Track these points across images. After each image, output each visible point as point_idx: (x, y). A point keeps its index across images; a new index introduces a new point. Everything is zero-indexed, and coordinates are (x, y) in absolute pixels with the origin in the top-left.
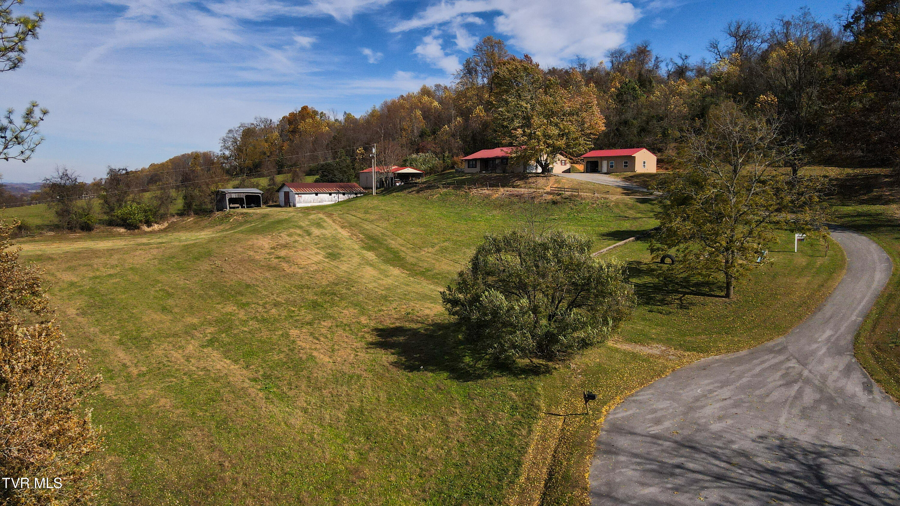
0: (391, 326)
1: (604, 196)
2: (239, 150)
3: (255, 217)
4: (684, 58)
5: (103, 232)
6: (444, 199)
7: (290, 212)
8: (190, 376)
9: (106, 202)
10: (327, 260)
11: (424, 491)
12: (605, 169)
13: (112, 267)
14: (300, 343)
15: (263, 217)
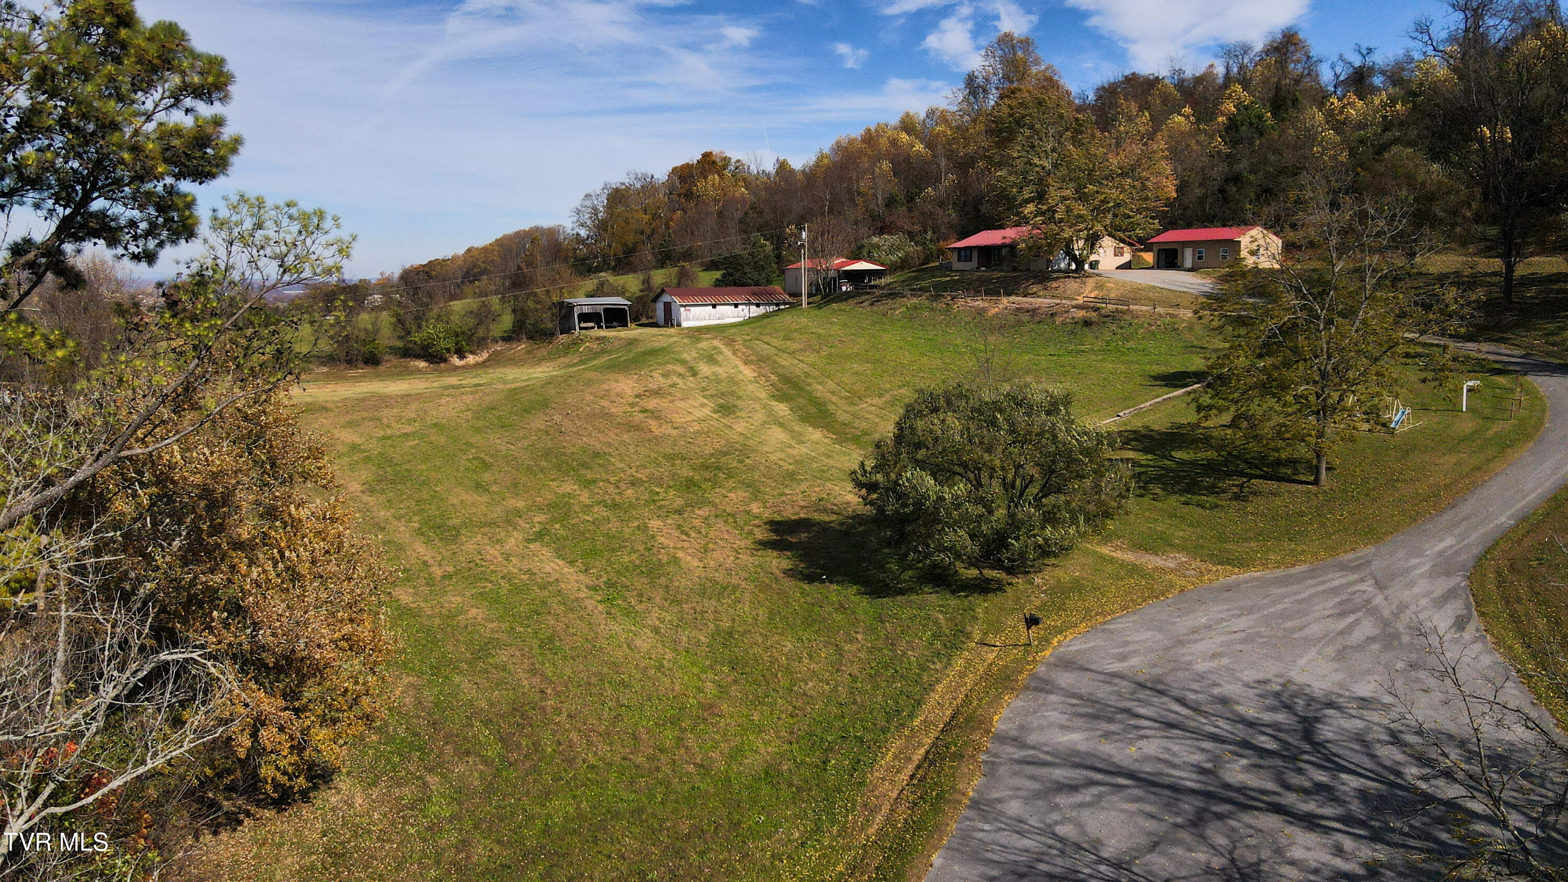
0: (794, 518)
1: (1171, 311)
2: (602, 227)
3: (616, 344)
4: (1365, 52)
5: (395, 367)
6: (912, 314)
7: (671, 336)
8: (510, 580)
9: (400, 321)
10: (715, 416)
11: (791, 733)
12: (1188, 263)
13: (410, 421)
14: (662, 540)
15: (629, 344)
